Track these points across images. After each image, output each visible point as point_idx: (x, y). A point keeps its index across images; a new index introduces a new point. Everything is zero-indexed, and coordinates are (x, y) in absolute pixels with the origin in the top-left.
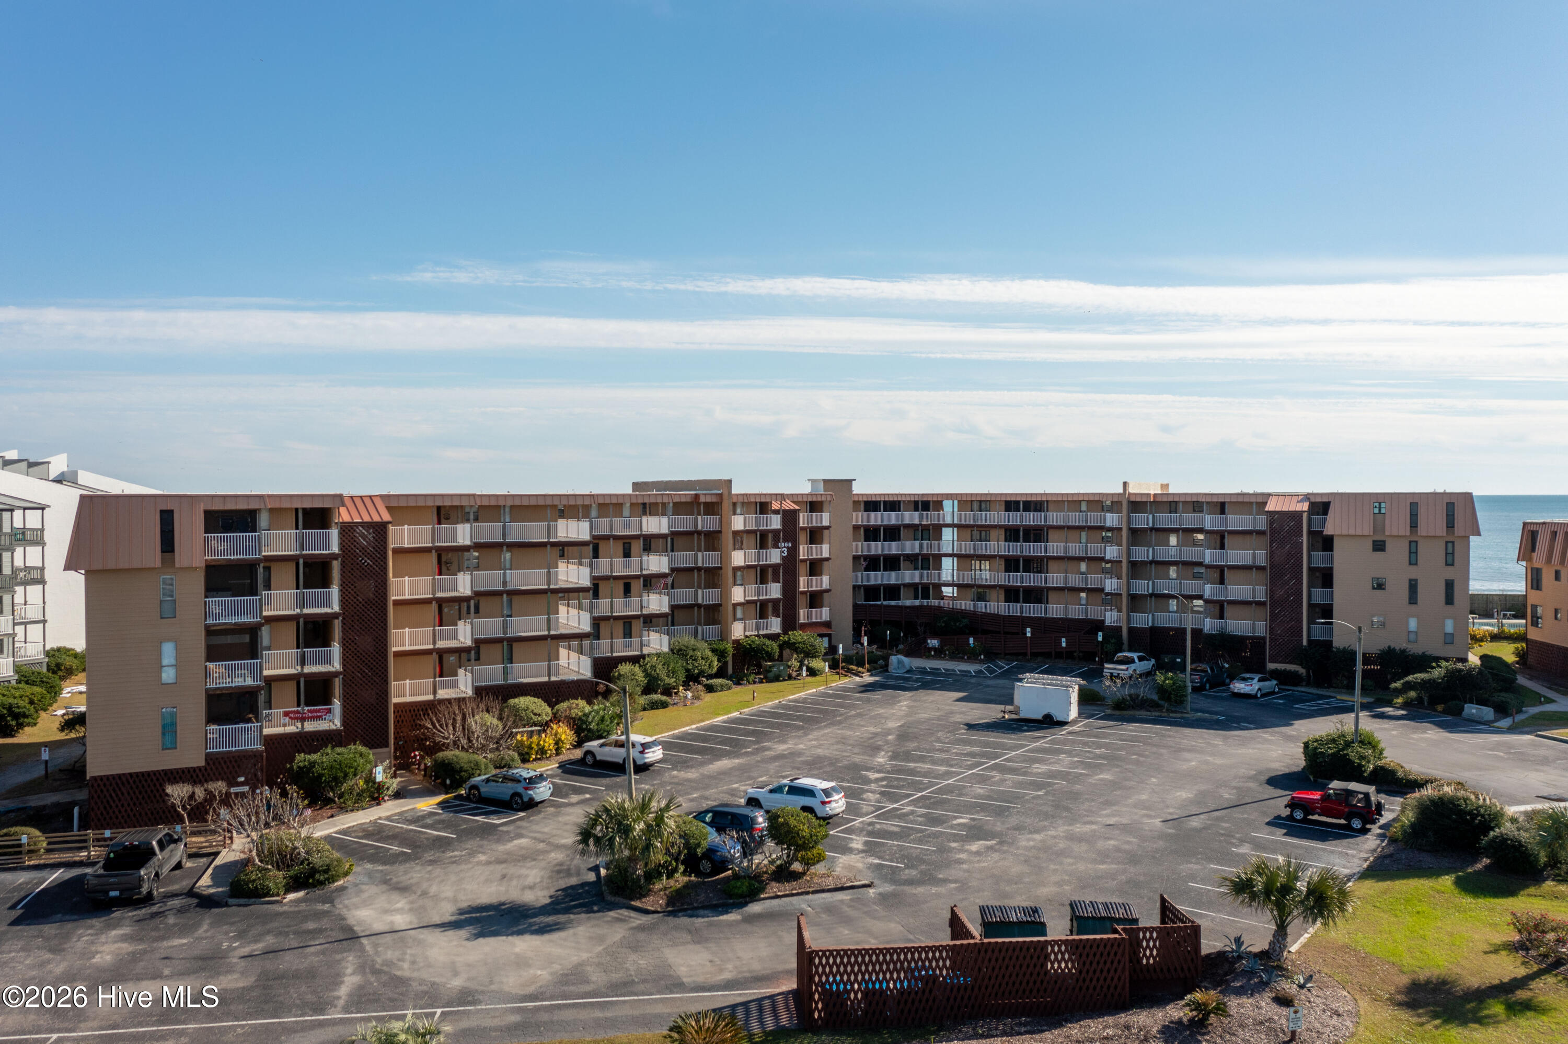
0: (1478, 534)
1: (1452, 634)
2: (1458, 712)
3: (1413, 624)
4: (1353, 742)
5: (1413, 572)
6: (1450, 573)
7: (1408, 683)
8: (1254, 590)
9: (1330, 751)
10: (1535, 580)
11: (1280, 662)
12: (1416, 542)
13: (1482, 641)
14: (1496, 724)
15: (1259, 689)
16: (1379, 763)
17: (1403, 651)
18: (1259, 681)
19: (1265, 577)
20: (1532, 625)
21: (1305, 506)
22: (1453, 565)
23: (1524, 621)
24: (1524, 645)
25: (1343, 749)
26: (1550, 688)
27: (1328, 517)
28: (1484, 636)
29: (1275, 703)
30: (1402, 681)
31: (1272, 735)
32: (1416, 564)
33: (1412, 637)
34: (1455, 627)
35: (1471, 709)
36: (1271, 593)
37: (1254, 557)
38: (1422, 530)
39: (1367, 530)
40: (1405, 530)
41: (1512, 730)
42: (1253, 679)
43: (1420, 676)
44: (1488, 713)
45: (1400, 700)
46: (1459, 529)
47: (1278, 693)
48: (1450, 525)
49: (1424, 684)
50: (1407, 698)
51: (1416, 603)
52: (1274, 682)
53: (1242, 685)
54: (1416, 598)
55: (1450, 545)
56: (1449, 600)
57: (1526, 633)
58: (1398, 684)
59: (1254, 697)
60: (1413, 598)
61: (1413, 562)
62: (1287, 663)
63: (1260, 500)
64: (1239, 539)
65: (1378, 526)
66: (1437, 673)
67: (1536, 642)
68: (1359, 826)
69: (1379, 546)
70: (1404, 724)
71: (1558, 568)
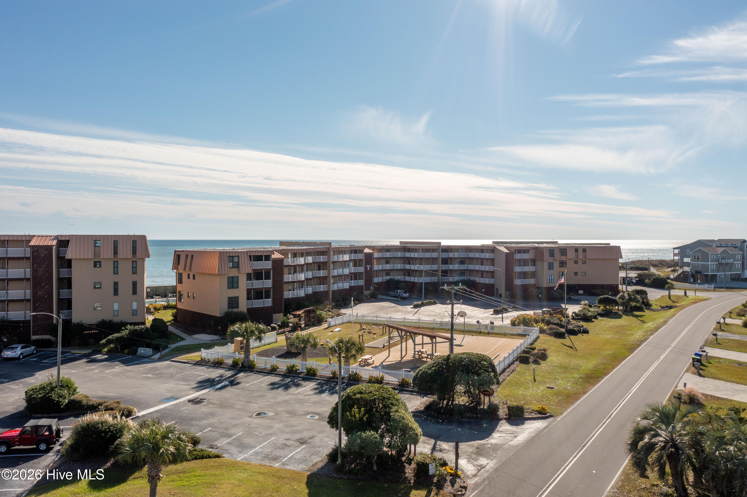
0: (149, 257)
1: (136, 310)
2: (134, 353)
3: (116, 307)
4: (56, 387)
5: (116, 278)
6: (135, 278)
7: (109, 340)
8: (25, 293)
9: (40, 396)
10: (180, 280)
11: (39, 335)
12: (117, 262)
13: (159, 310)
14: (153, 357)
15: (22, 354)
16: (72, 398)
17: (110, 321)
18: (22, 348)
19: (29, 284)
20: (179, 301)
21: (55, 243)
22: (136, 273)
23: (176, 298)
24: (176, 311)
25: (49, 393)
26: (185, 332)
27: (68, 248)
28: (160, 308)
29: (31, 361)
30: (106, 339)
31: (18, 385)
32: (117, 274)
33: (116, 313)
34: (138, 307)
35: (142, 351)
36: (34, 294)
37: (25, 273)
38: (120, 255)
39: (91, 256)
40: (110, 255)
41: (160, 359)
42: (17, 348)
43: (116, 335)
44: (149, 351)
45: (106, 350)
46: (139, 255)
47: (36, 353)
48: (134, 252)
49: (118, 340)
50: (110, 348)
51: (117, 295)
52: (33, 348)
53: (10, 353)
54: (118, 292)
55: (134, 263)
56: (135, 292)
57: (176, 305)
58: (104, 341)
59: (18, 358)
60: (116, 292)
61: (116, 272)
62: (44, 335)
63: (28, 239)
64: (16, 263)
65: (96, 254)
66: (124, 333)
67: (181, 309)
68: (45, 448)
69: (97, 264)
70: (104, 365)
71: (189, 273)
